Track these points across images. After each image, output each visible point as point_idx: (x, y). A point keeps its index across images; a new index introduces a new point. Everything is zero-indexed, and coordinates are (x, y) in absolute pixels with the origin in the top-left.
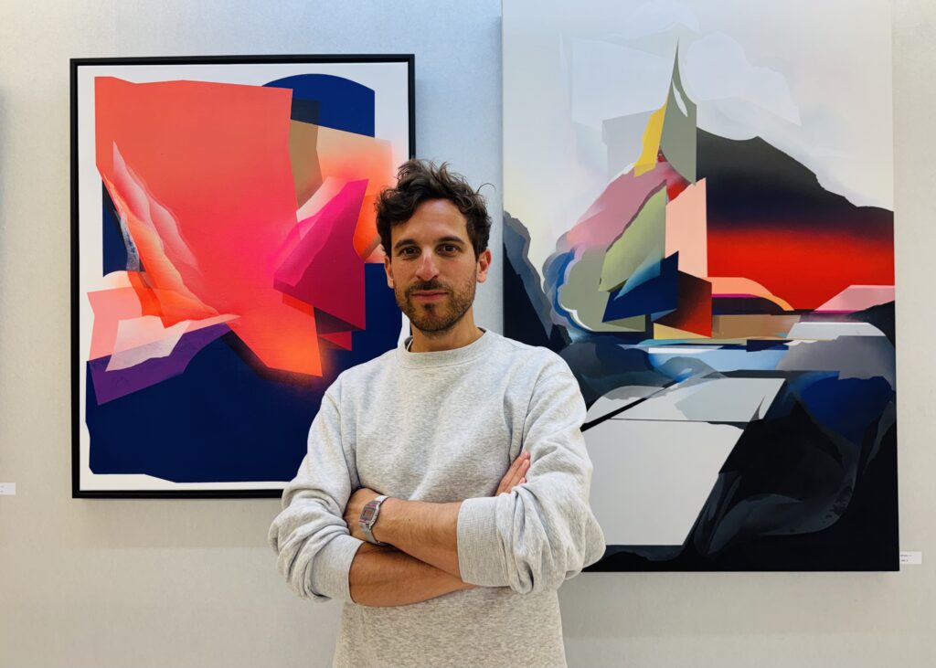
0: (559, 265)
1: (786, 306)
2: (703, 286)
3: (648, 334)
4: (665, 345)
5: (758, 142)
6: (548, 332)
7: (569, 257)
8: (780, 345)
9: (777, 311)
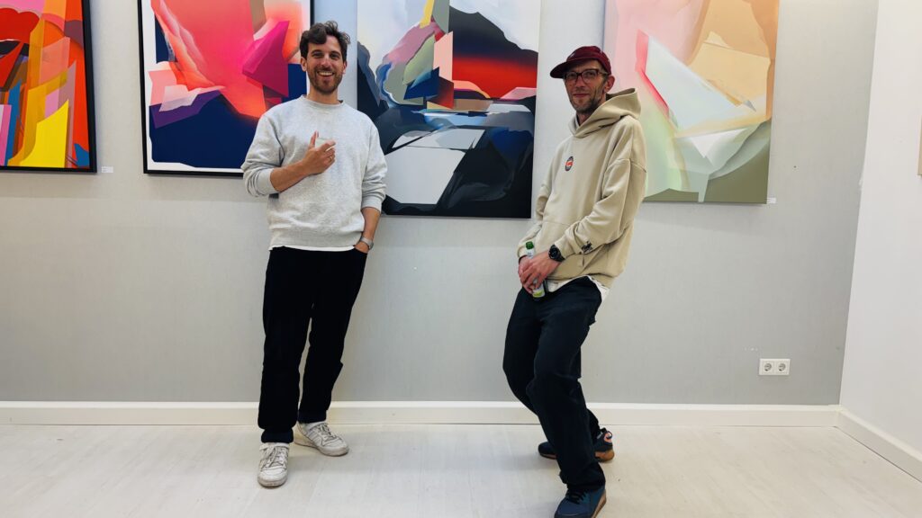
0: (384, 70)
1: (487, 96)
2: (449, 84)
3: (424, 107)
4: (432, 112)
5: (478, 15)
6: (378, 103)
7: (388, 67)
8: (483, 114)
9: (483, 98)
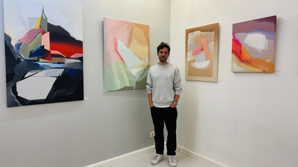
0: (18, 46)
1: (65, 56)
2: (49, 52)
3: (38, 60)
4: (42, 62)
5: (59, 26)
6: (16, 59)
7: (21, 44)
8: (64, 63)
9: (63, 57)
